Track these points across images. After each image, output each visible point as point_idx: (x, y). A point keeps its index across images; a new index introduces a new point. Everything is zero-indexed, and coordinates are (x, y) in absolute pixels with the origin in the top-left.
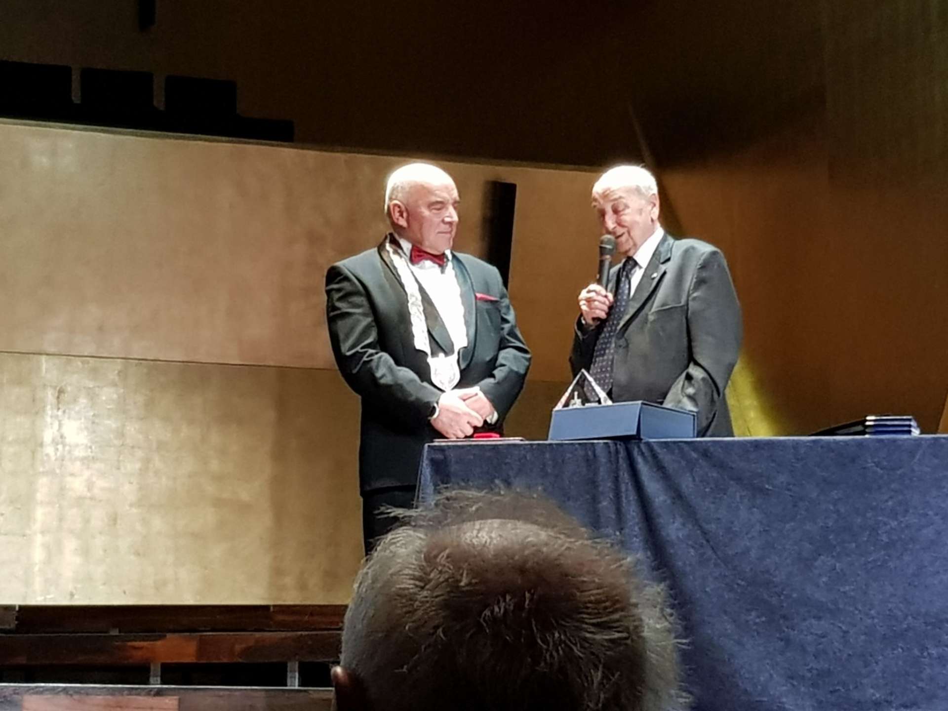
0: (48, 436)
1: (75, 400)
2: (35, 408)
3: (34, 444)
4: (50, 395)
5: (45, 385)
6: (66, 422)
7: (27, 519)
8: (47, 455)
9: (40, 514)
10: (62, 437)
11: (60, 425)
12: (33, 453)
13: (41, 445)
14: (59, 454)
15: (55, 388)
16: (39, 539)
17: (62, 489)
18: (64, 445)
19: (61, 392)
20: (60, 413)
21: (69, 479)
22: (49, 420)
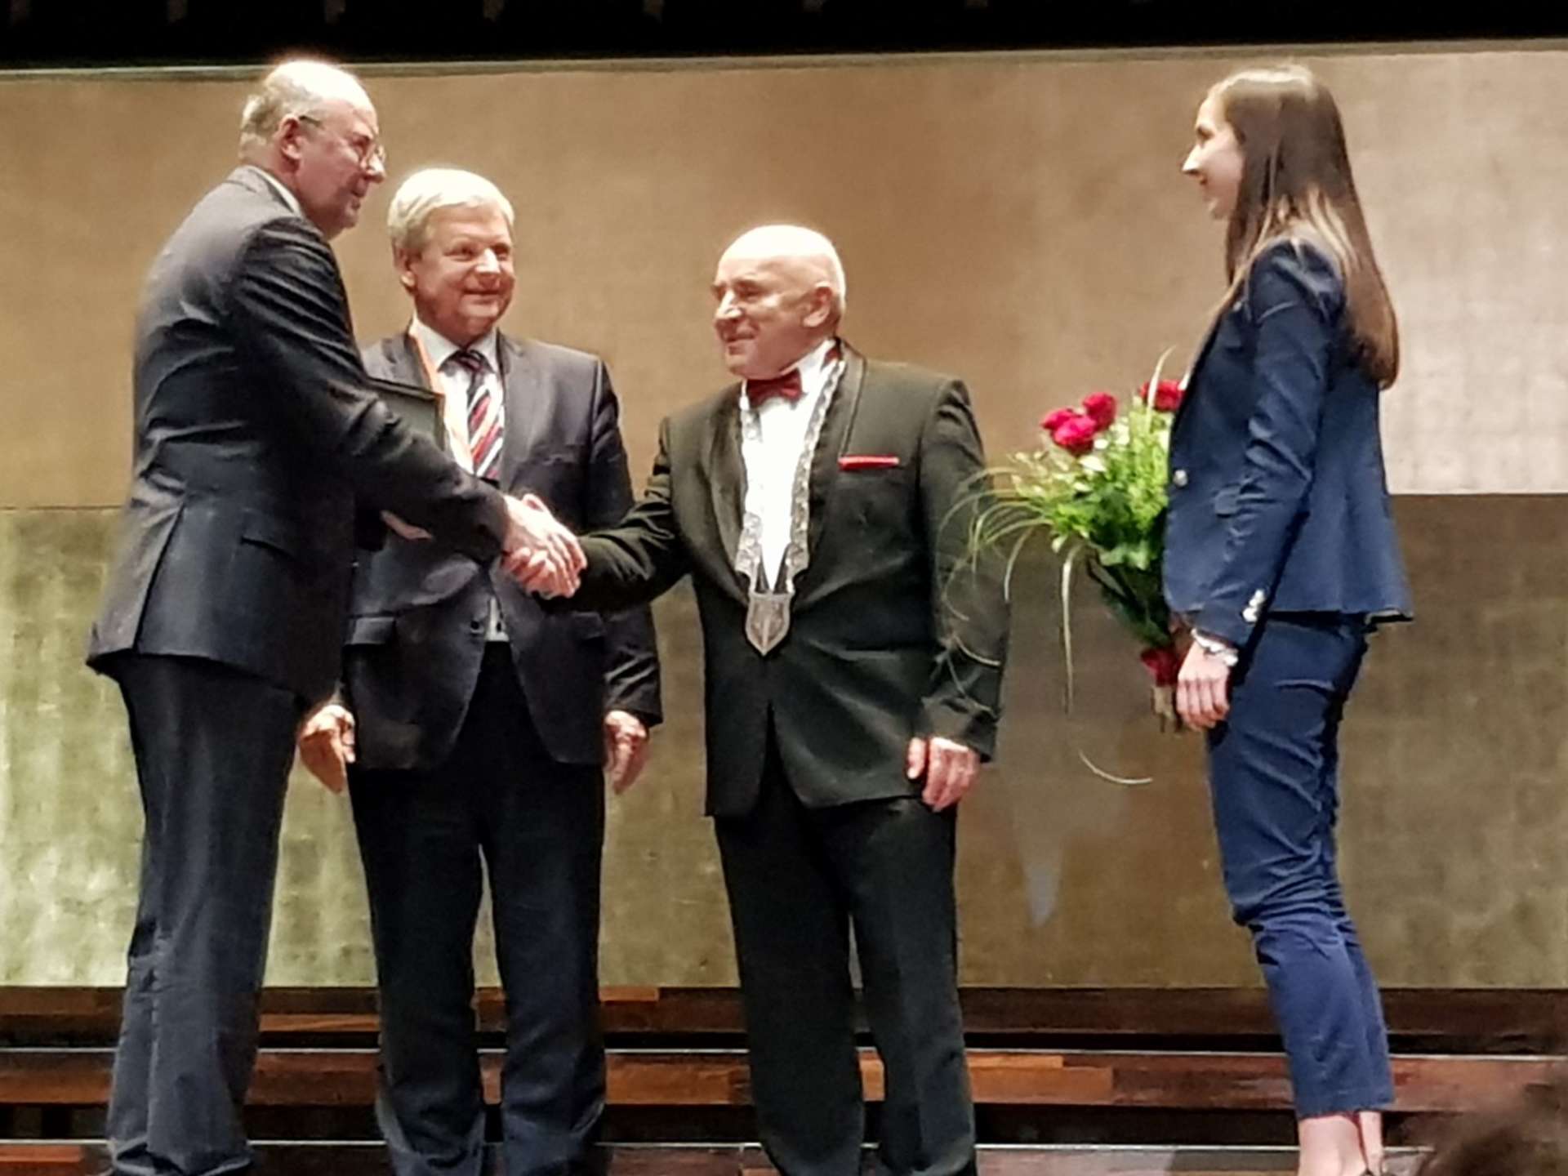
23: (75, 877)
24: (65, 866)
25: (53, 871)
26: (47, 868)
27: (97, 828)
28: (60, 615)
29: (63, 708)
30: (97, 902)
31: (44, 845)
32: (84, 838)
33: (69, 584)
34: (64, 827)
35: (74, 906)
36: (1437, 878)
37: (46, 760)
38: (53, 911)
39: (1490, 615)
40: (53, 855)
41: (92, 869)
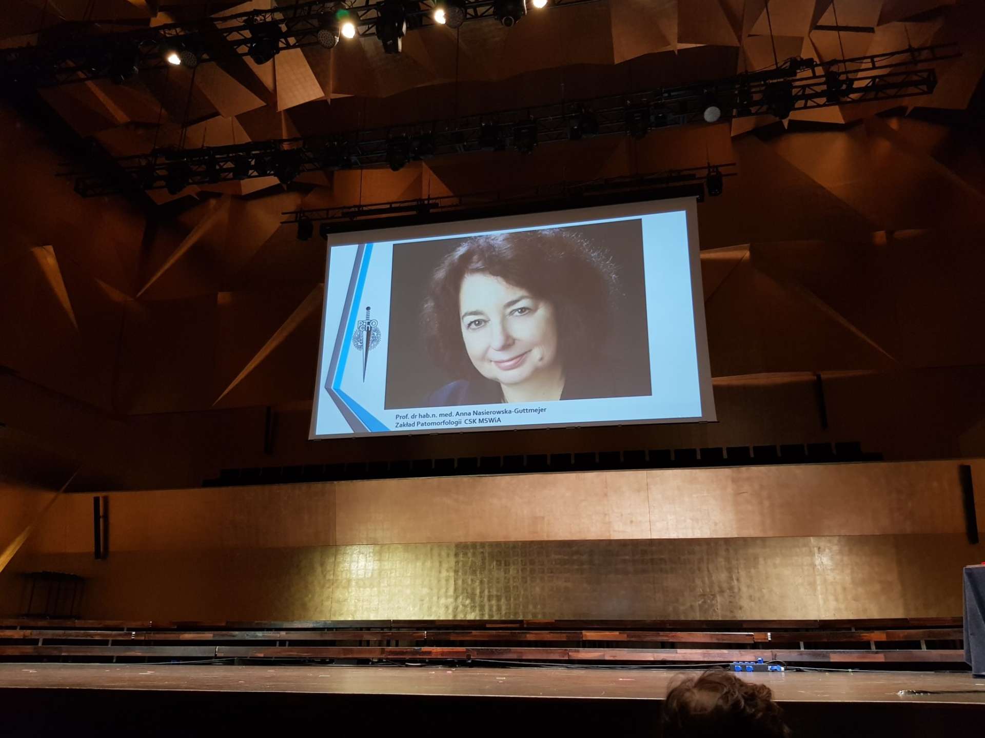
0: (817, 562)
1: (824, 550)
2: (812, 554)
3: (813, 565)
4: (816, 550)
5: (814, 547)
6: (822, 557)
7: (815, 590)
8: (818, 569)
9: (819, 588)
10: (822, 563)
11: (821, 559)
12: (814, 568)
13: (816, 565)
14: (822, 568)
15: (816, 547)
16: (820, 596)
17: (825, 581)
18: (823, 565)
19: (819, 548)
20: (820, 555)
21: (827, 576)
22: (817, 557)
23: (464, 601)
24: (463, 599)
25: (461, 600)
26: (460, 600)
27: (467, 593)
28: (462, 559)
29: (462, 574)
30: (467, 605)
31: (459, 596)
32: (466, 594)
33: (463, 554)
34: (462, 593)
35: (464, 606)
36: (677, 601)
37: (460, 582)
38: (461, 606)
39: (682, 558)
40: (461, 597)
41: (467, 599)
